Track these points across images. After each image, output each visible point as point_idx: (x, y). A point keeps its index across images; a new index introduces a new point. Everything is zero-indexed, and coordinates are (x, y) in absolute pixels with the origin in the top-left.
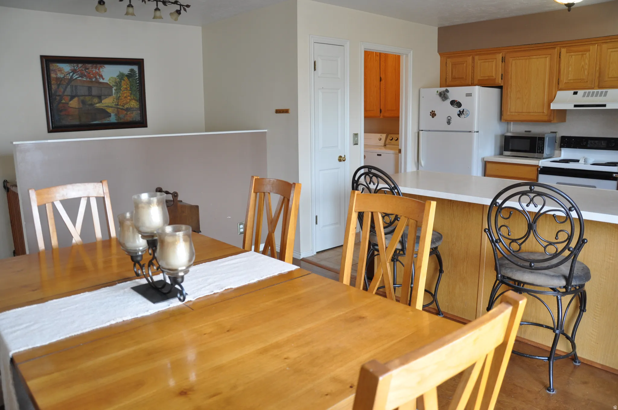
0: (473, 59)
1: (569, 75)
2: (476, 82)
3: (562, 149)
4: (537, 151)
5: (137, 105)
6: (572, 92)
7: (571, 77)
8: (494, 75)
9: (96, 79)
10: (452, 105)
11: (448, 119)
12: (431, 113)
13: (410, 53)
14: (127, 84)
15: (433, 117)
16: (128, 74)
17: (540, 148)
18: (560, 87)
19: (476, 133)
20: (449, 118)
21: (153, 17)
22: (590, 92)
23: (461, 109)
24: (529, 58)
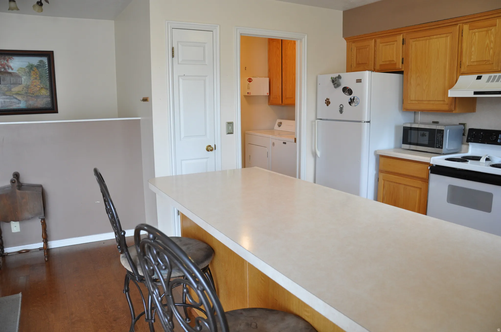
0: (375, 41)
1: (472, 57)
2: (378, 67)
3: (469, 143)
4: (436, 145)
5: (47, 93)
6: (476, 76)
7: (474, 58)
8: (395, 59)
9: (5, 69)
10: (344, 92)
11: (341, 108)
12: (326, 100)
13: (305, 37)
14: (37, 74)
15: (328, 105)
16: (38, 65)
17: (438, 142)
18: (462, 71)
19: (366, 123)
20: (341, 106)
21: (8, 8)
22: (496, 76)
23: (352, 96)
24: (428, 38)
